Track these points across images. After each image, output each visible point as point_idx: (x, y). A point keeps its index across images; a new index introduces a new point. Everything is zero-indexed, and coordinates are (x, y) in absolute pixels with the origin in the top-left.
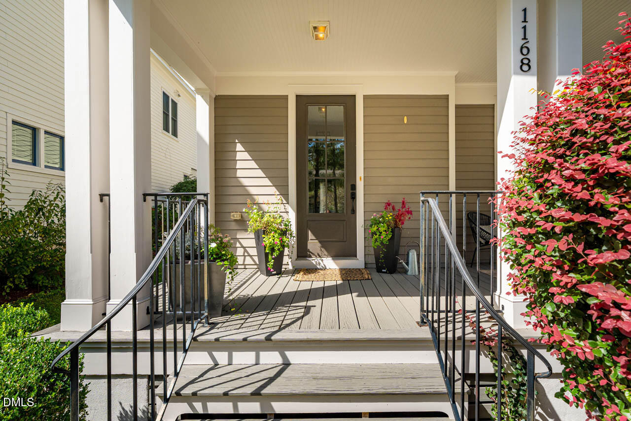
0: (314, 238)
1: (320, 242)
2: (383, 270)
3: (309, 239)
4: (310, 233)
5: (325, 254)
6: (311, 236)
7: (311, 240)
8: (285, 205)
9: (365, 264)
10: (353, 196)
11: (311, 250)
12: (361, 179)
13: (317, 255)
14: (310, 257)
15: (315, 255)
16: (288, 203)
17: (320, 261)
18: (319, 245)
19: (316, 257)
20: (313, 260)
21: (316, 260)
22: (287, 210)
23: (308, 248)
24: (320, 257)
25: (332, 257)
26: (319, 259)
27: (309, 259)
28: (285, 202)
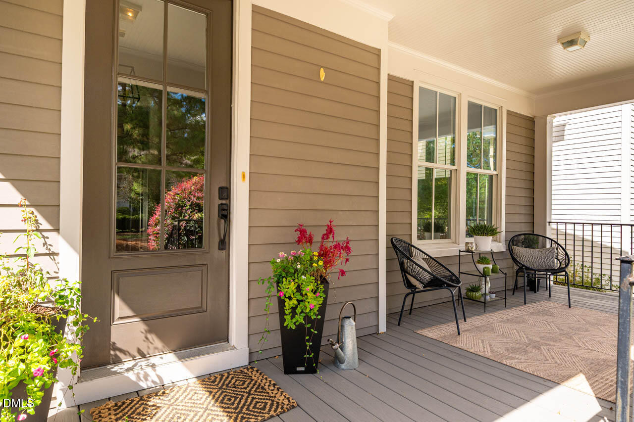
0: (129, 313)
1: (144, 320)
2: (299, 369)
3: (117, 316)
4: (117, 300)
5: (156, 348)
6: (120, 307)
7: (121, 318)
8: (45, 234)
9: (250, 353)
10: (225, 213)
11: (119, 345)
12: (244, 177)
13: (136, 354)
14: (118, 361)
15: (130, 354)
16: (57, 230)
17: (149, 370)
18: (142, 327)
19: (134, 358)
20: (128, 370)
21: (137, 369)
22: (53, 249)
23: (113, 339)
24: (143, 356)
25: (173, 351)
26: (143, 363)
27: (116, 369)
28: (45, 225)
